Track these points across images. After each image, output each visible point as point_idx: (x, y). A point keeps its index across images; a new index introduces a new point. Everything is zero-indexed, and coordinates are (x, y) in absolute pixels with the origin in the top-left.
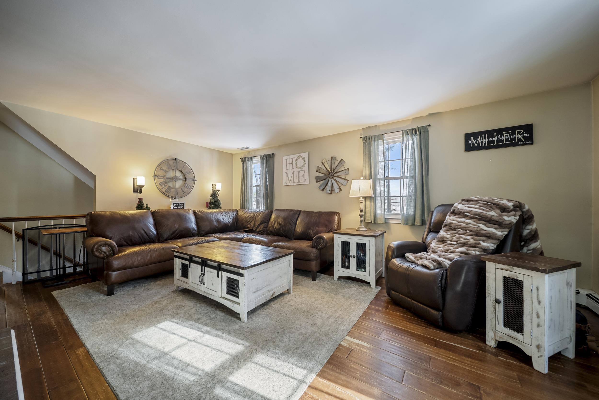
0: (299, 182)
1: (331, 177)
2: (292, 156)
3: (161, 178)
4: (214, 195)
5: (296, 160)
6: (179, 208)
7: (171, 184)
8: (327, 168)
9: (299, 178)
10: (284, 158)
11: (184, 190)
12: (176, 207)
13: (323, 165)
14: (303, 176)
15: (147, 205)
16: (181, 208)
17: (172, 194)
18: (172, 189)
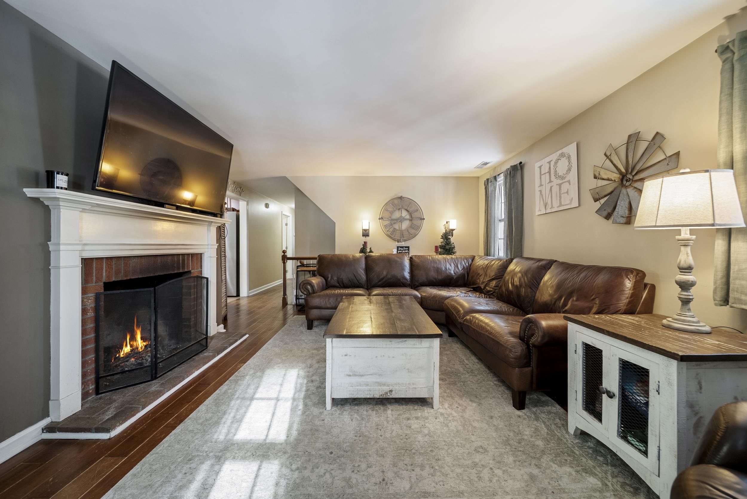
0: (561, 205)
1: (628, 184)
2: (548, 159)
3: (387, 219)
4: (447, 235)
5: (556, 163)
6: (404, 252)
7: (396, 226)
8: (617, 165)
9: (560, 197)
10: (537, 165)
11: (410, 231)
12: (401, 252)
13: (608, 161)
14: (567, 192)
15: (370, 249)
16: (406, 252)
17: (397, 237)
18: (397, 231)
